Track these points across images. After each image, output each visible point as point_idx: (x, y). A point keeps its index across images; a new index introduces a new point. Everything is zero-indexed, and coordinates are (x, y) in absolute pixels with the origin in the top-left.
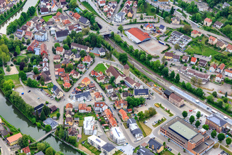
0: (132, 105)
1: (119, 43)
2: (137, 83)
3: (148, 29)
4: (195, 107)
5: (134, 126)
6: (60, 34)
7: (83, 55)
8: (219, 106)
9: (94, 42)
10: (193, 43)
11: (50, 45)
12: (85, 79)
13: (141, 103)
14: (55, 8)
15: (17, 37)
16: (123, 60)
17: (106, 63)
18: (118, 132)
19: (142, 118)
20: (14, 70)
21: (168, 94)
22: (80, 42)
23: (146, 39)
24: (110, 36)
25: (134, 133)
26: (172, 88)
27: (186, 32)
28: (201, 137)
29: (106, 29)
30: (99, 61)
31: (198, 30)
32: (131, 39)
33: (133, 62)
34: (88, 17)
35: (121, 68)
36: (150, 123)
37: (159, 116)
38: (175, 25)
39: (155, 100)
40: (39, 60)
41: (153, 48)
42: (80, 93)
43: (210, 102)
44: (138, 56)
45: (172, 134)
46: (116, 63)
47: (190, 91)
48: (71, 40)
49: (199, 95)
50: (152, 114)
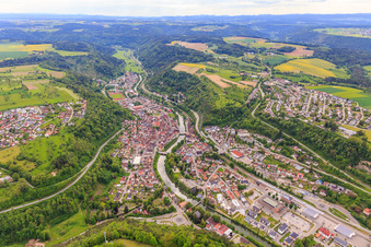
0: (241, 189)
1: (228, 158)
2: (240, 178)
3: (242, 151)
4: (274, 191)
5: (244, 199)
6: (198, 153)
7: (211, 163)
8: (286, 190)
9: (216, 157)
10: (267, 158)
11: (194, 159)
12: (213, 175)
13: (245, 188)
14: (193, 141)
15: (177, 154)
16: (232, 166)
17: (223, 168)
18: (235, 202)
19: (246, 195)
20: (178, 170)
21: (258, 184)
22: (209, 157)
23: (242, 156)
24: (224, 154)
25: (244, 203)
26: (260, 180)
27: (263, 153)
28: (280, 206)
29: (220, 151)
30: (219, 167)
31: (268, 152)
32: (234, 156)
33: (237, 167)
34: (211, 145)
35: (231, 170)
36: (251, 198)
37: (255, 195)
38: (256, 149)
39: (251, 187)
40: (190, 165)
41: (246, 160)
42: (212, 182)
43: (281, 188)
44: (239, 164)
45: (265, 204)
46: (228, 168)
47: (269, 182)
48: (204, 156)
49: (275, 184)
50: (252, 193)
